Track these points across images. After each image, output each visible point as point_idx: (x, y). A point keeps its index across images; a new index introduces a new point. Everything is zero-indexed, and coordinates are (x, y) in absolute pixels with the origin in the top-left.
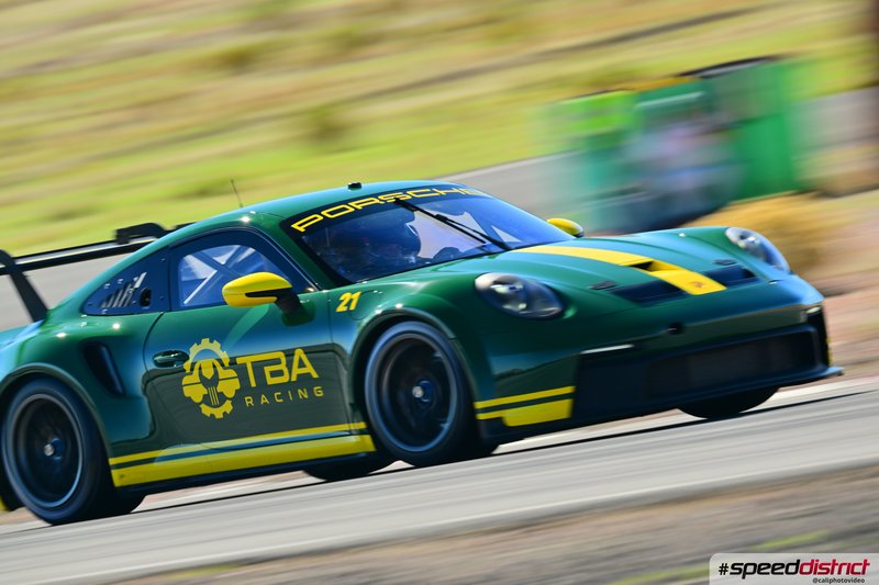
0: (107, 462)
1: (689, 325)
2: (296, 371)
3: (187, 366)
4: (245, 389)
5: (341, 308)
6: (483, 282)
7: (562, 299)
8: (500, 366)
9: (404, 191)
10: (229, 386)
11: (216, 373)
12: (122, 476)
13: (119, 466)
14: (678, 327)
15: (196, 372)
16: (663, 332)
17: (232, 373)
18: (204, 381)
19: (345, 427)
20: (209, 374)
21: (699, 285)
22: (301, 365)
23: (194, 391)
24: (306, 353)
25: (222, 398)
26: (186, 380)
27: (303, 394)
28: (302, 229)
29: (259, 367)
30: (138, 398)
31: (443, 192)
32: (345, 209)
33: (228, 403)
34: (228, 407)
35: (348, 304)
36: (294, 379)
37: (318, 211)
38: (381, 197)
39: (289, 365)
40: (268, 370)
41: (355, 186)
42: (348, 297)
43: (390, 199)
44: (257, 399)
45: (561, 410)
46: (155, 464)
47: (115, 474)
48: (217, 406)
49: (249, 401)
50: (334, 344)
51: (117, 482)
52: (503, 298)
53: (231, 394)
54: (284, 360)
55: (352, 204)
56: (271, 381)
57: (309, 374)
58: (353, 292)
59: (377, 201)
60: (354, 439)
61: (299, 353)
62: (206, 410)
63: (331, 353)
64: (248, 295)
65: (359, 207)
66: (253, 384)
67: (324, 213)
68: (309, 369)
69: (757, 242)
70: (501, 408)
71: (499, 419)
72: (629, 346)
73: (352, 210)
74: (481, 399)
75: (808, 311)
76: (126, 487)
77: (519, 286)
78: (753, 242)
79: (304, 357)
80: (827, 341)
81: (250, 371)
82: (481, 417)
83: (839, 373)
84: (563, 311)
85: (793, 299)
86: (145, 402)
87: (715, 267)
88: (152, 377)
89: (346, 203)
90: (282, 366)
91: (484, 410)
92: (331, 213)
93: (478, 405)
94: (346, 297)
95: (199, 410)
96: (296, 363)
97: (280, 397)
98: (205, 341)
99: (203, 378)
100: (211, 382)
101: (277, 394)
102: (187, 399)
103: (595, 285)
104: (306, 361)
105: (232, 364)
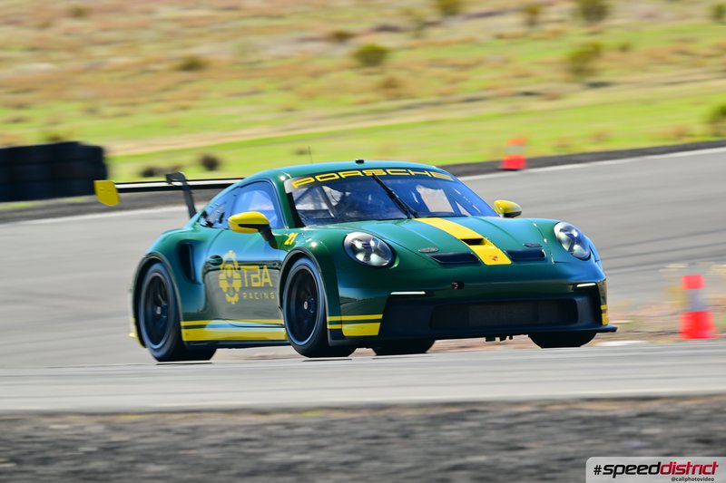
0: (179, 324)
1: (467, 284)
2: (264, 280)
3: (221, 266)
4: (243, 289)
5: (287, 243)
6: (349, 238)
9: (384, 169)
10: (237, 285)
11: (232, 274)
12: (187, 334)
13: (187, 327)
14: (461, 285)
15: (225, 271)
17: (238, 276)
18: (228, 279)
19: (280, 321)
20: (230, 276)
22: (266, 277)
23: (224, 285)
24: (268, 268)
25: (234, 292)
27: (266, 296)
28: (296, 186)
30: (199, 284)
31: (413, 173)
32: (333, 176)
33: (237, 295)
34: (236, 298)
35: (291, 240)
36: (263, 285)
37: (313, 175)
38: (364, 172)
39: (261, 276)
40: (253, 276)
41: (360, 162)
42: (293, 237)
44: (248, 295)
46: (206, 329)
47: (184, 331)
48: (232, 296)
49: (244, 294)
51: (185, 338)
52: (356, 251)
53: (237, 290)
55: (340, 174)
57: (268, 283)
58: (295, 233)
59: (360, 173)
61: (265, 268)
62: (229, 298)
64: (241, 225)
65: (343, 176)
66: (247, 285)
67: (317, 177)
68: (268, 280)
69: (575, 234)
70: (341, 322)
71: (341, 330)
72: (423, 293)
73: (337, 177)
74: (330, 315)
75: (579, 286)
76: (188, 342)
77: (372, 244)
78: (571, 236)
79: (267, 270)
80: (603, 307)
81: (246, 276)
82: (329, 327)
83: (614, 330)
84: (392, 263)
85: (567, 276)
86: (203, 286)
87: (520, 248)
88: (207, 271)
89: (336, 172)
90: (258, 276)
91: (331, 323)
92: (321, 178)
93: (329, 319)
94: (292, 234)
95: (225, 297)
96: (264, 274)
97: (257, 296)
98: (231, 252)
99: (227, 277)
100: (230, 280)
101: (256, 293)
102: (221, 289)
103: (424, 250)
104: (268, 274)
105: (239, 268)
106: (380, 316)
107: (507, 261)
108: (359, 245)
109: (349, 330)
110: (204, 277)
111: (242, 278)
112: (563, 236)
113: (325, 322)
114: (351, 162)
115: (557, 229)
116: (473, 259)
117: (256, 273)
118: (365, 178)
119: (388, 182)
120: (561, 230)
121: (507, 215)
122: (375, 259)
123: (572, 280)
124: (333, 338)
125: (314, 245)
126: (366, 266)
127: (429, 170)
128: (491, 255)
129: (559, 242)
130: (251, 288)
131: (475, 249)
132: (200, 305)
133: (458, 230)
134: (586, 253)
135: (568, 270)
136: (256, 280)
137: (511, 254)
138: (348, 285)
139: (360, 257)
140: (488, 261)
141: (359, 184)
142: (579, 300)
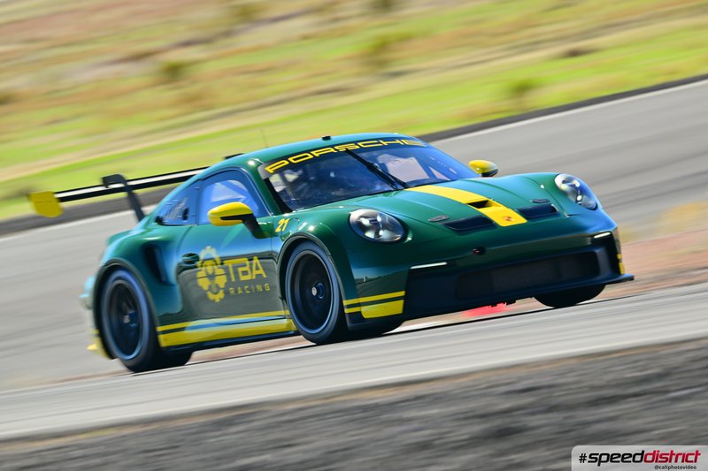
0: (156, 330)
1: (487, 249)
2: (255, 272)
3: (198, 263)
4: (229, 283)
6: (355, 216)
7: (404, 227)
8: (359, 274)
9: (356, 143)
10: (221, 281)
12: (165, 340)
13: (164, 332)
14: (482, 250)
15: (203, 268)
16: (470, 254)
17: (222, 271)
18: (208, 276)
19: (282, 313)
20: (210, 272)
21: (509, 219)
22: (257, 269)
23: (204, 283)
24: (259, 259)
25: (218, 288)
26: (200, 274)
28: (271, 171)
29: (235, 267)
30: (173, 285)
31: (385, 143)
32: (307, 156)
33: (221, 291)
34: (221, 295)
35: (282, 228)
36: (254, 277)
37: (286, 158)
38: (336, 148)
41: (327, 138)
42: (283, 220)
43: (342, 148)
45: (397, 308)
46: (186, 332)
47: (161, 337)
48: (216, 294)
49: (232, 290)
50: (272, 251)
51: (163, 344)
52: (364, 229)
53: (222, 286)
54: (248, 263)
55: (313, 152)
56: (243, 278)
58: (286, 218)
59: (332, 150)
60: (285, 321)
62: (211, 296)
63: (271, 260)
64: (223, 218)
65: (317, 155)
66: (233, 280)
67: (291, 159)
68: (261, 271)
69: (578, 185)
70: (359, 305)
71: (360, 313)
72: (444, 264)
73: (311, 157)
74: (347, 299)
75: (596, 237)
76: (168, 348)
77: (379, 219)
78: (573, 186)
80: (619, 256)
82: (347, 311)
83: (631, 279)
84: (404, 238)
85: (582, 229)
86: (177, 288)
87: (529, 205)
88: (181, 269)
89: (308, 151)
91: (349, 306)
92: (295, 160)
93: (345, 303)
94: (282, 221)
95: (207, 295)
96: (254, 266)
97: (248, 289)
98: (209, 247)
99: (207, 274)
100: (211, 277)
101: (246, 287)
102: (200, 288)
103: (434, 219)
104: (259, 265)
105: (222, 264)
106: (402, 293)
107: (522, 220)
108: (366, 222)
109: (369, 312)
110: (177, 279)
111: (227, 274)
112: (565, 187)
113: (341, 307)
114: (319, 141)
115: (558, 181)
116: (486, 223)
117: (245, 266)
118: (339, 154)
119: (364, 155)
120: (564, 182)
121: (485, 175)
122: (384, 234)
123: (590, 232)
124: (353, 321)
125: (312, 228)
126: (377, 243)
127: (400, 138)
128: (503, 216)
129: (564, 193)
131: (484, 211)
132: (177, 307)
133: (459, 195)
134: (592, 203)
135: (584, 222)
136: (245, 273)
137: (523, 212)
138: (364, 264)
139: (370, 235)
140: (503, 223)
141: (336, 160)
142: (598, 251)
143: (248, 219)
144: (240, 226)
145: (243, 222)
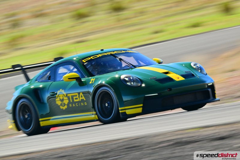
0: (39, 120)
1: (172, 89)
2: (81, 98)
3: (57, 96)
4: (69, 103)
5: (91, 83)
6: (122, 77)
7: (142, 81)
8: (125, 99)
9: (114, 51)
10: (66, 102)
11: (63, 98)
13: (42, 121)
14: (170, 89)
15: (59, 97)
16: (166, 90)
17: (66, 98)
18: (60, 100)
19: (92, 113)
20: (61, 98)
21: (178, 78)
22: (82, 97)
23: (59, 103)
25: (65, 105)
26: (57, 100)
27: (82, 104)
28: (85, 62)
29: (72, 97)
30: (45, 104)
31: (124, 52)
32: (97, 56)
34: (66, 107)
35: (92, 82)
36: (80, 100)
38: (107, 53)
39: (79, 97)
40: (74, 98)
41: (102, 50)
43: (109, 53)
44: (72, 105)
45: (140, 110)
46: (50, 121)
47: (41, 123)
50: (88, 91)
52: (127, 81)
53: (66, 103)
54: (78, 95)
55: (99, 55)
56: (75, 101)
57: (83, 99)
58: (93, 79)
60: (93, 116)
61: (81, 94)
62: (61, 107)
63: (88, 94)
64: (69, 79)
65: (101, 56)
66: (71, 101)
67: (91, 57)
68: (83, 98)
69: (199, 66)
70: (125, 109)
71: (125, 112)
72: (157, 94)
73: (98, 56)
74: (120, 107)
75: (209, 85)
76: (43, 126)
77: (131, 78)
78: (198, 66)
79: (82, 94)
80: (215, 92)
81: (71, 98)
82: (120, 112)
83: (219, 100)
84: (141, 85)
85: (204, 82)
86: (48, 105)
87: (184, 73)
88: (49, 98)
90: (77, 97)
91: (121, 110)
92: (93, 57)
93: (120, 109)
94: (92, 79)
95: (60, 107)
96: (80, 96)
97: (77, 105)
98: (61, 90)
100: (62, 100)
101: (77, 104)
102: (57, 104)
103: (151, 78)
104: (83, 96)
105: (67, 96)
106: (142, 105)
107: (183, 78)
108: (127, 79)
109: (128, 112)
110: (47, 101)
111: (69, 99)
112: (194, 67)
113: (118, 110)
114: (99, 51)
115: (192, 64)
118: (108, 55)
120: (194, 65)
122: (134, 84)
123: (207, 83)
124: (122, 116)
125: (104, 82)
126: (132, 87)
128: (177, 77)
129: (195, 69)
130: (73, 102)
131: (168, 75)
132: (48, 111)
134: (205, 72)
135: (204, 79)
136: (76, 99)
137: (183, 76)
138: (127, 95)
139: (128, 84)
142: (210, 90)
143: (78, 79)
144: (74, 81)
145: (76, 80)
